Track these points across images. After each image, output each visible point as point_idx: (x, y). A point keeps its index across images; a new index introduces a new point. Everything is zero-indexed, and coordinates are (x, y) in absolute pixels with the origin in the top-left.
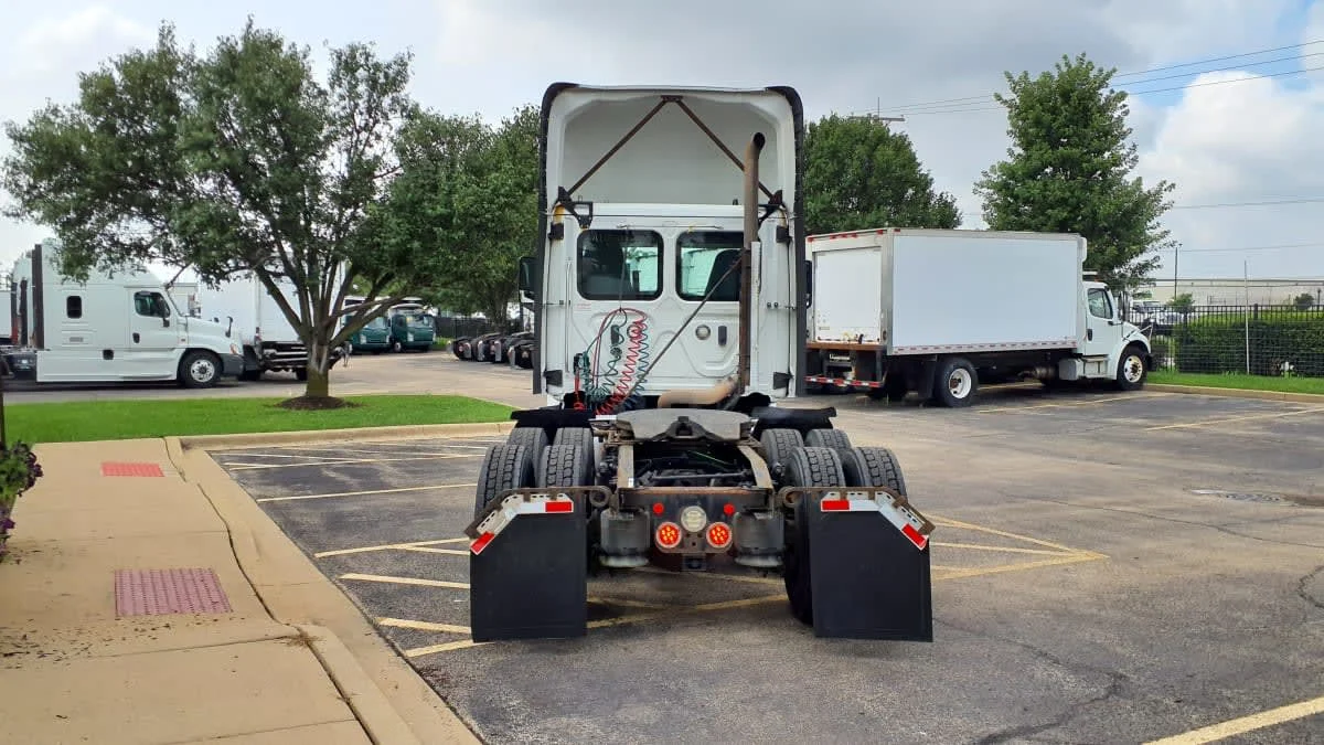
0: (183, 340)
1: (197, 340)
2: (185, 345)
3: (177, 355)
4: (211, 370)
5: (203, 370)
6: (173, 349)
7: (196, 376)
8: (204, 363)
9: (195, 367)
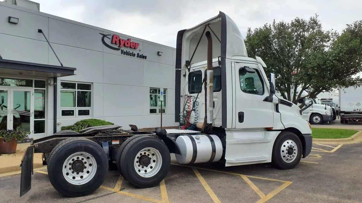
0: (311, 110)
1: (315, 110)
2: (312, 112)
3: (309, 114)
4: (319, 119)
5: (317, 119)
6: (308, 113)
7: (315, 121)
8: (317, 117)
9: (314, 118)
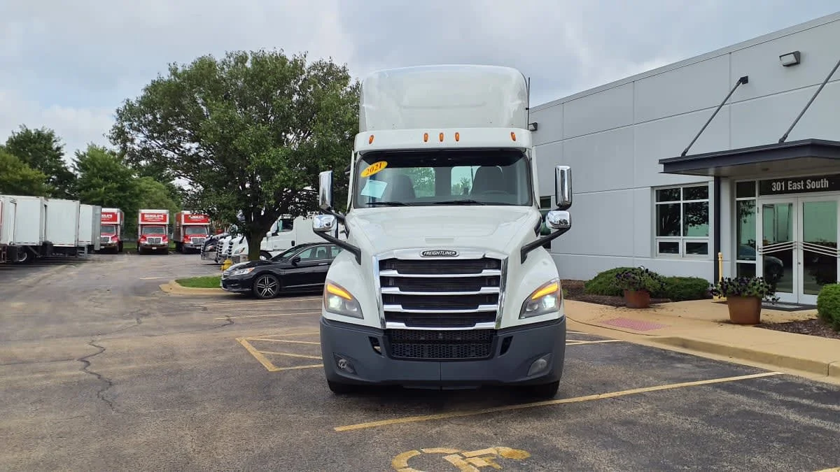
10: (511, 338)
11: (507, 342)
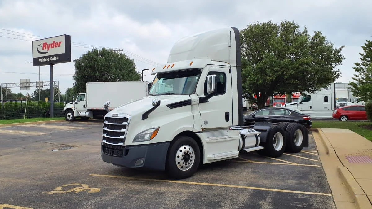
10: (129, 150)
11: (127, 151)
